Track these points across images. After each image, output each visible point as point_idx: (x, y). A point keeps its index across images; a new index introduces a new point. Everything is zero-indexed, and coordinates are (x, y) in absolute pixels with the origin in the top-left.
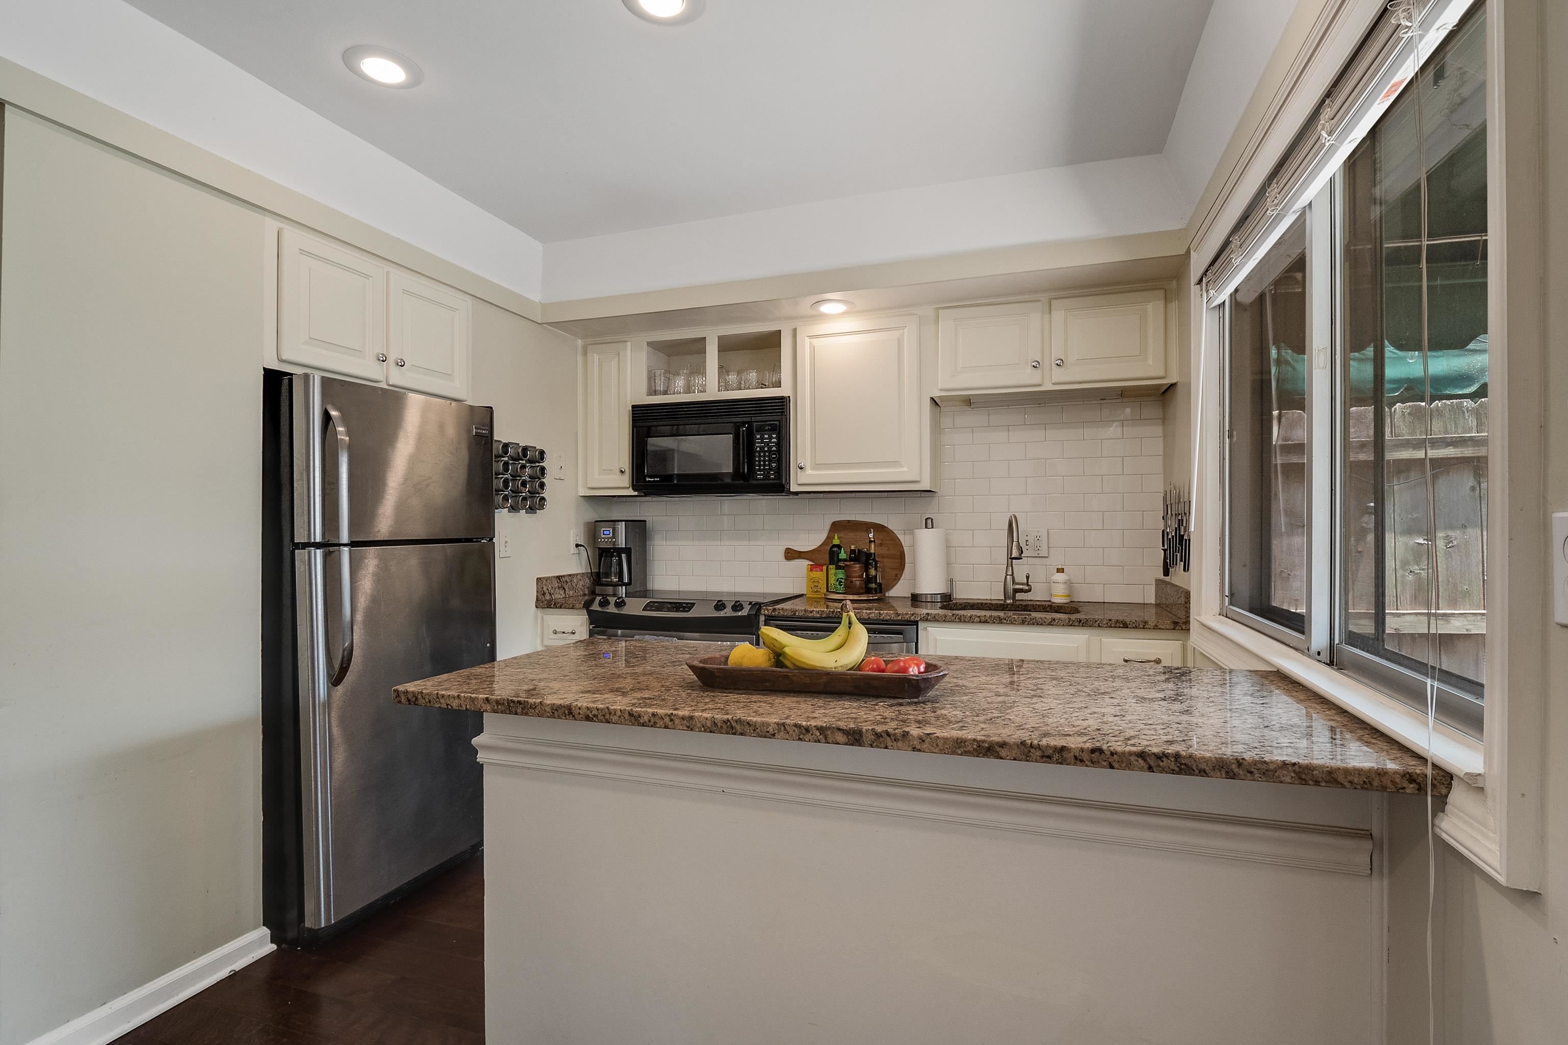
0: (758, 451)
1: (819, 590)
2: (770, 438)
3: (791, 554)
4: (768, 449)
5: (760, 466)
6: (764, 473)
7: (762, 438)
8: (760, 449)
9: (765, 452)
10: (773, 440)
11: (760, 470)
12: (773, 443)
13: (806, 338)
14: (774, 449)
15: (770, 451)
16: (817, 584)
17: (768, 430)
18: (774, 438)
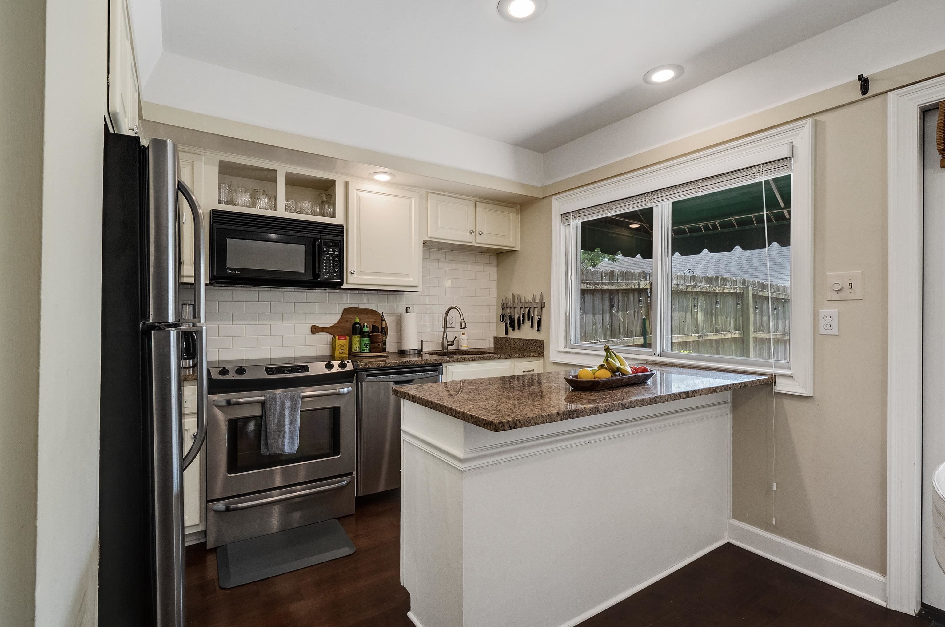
0: (325, 259)
1: (344, 352)
2: (334, 251)
3: (315, 330)
4: (332, 258)
5: (326, 269)
6: (330, 274)
7: (328, 251)
8: (326, 258)
9: (330, 260)
10: (336, 253)
11: (326, 272)
12: (336, 255)
13: (355, 190)
14: (336, 259)
15: (334, 260)
16: (343, 348)
17: (332, 246)
18: (337, 252)
